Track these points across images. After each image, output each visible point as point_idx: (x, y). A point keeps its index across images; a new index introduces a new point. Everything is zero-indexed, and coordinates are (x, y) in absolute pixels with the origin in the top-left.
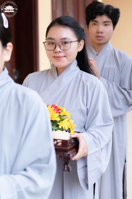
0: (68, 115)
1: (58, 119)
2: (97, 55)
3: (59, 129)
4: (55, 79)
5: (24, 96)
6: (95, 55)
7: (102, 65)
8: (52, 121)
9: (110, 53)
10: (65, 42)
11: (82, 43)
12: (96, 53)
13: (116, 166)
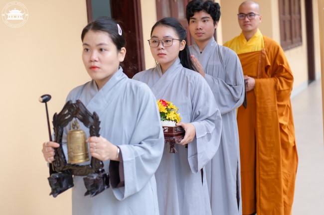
0: (175, 108)
1: (166, 111)
2: (201, 53)
3: (166, 119)
4: (160, 77)
5: (137, 87)
6: (198, 53)
7: (206, 63)
8: (161, 113)
9: (214, 50)
10: (167, 40)
11: (184, 42)
12: (199, 51)
13: (225, 156)
